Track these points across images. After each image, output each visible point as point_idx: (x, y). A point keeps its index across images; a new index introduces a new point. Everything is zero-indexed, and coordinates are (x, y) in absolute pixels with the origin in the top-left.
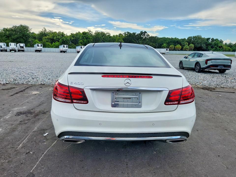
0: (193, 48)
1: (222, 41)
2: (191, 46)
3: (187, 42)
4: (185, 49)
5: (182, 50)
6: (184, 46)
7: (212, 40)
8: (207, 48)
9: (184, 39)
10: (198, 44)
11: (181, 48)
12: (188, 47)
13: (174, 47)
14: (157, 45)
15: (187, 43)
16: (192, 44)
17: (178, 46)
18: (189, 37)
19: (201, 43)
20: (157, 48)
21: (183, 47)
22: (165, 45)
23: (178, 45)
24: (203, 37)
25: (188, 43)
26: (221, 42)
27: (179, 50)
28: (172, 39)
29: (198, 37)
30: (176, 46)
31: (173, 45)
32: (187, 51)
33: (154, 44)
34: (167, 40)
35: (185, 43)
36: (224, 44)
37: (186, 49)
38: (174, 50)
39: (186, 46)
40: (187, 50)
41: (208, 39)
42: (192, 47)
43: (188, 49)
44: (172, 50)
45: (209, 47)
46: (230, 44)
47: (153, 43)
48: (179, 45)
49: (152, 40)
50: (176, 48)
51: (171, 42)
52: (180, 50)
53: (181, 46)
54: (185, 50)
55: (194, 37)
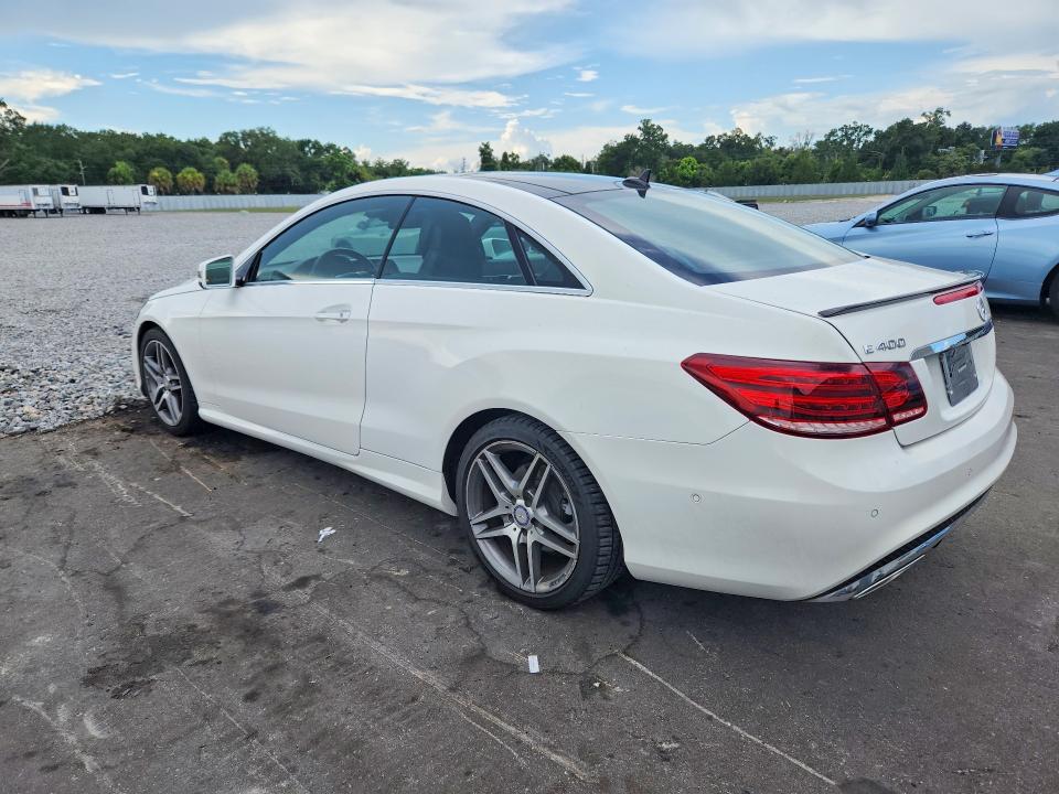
0: (256, 183)
1: (350, 152)
2: (246, 175)
3: (223, 154)
4: (222, 188)
5: (209, 189)
6: (215, 173)
7: (314, 147)
8: (307, 179)
9: (204, 144)
10: (269, 163)
11: (203, 182)
12: (233, 178)
13: (174, 180)
14: (79, 170)
15: (222, 159)
16: (245, 165)
17: (188, 173)
18: (227, 135)
19: (279, 159)
20: (87, 185)
21: (214, 180)
22: (121, 166)
23: (188, 169)
24: (281, 135)
25: (227, 159)
26: (350, 155)
27: (197, 193)
28: (148, 138)
29: (263, 134)
30: (180, 175)
31: (163, 170)
32: (233, 193)
33: (61, 164)
34: (129, 146)
35: (217, 160)
36: (361, 164)
37: (228, 188)
38: (177, 189)
39: (225, 175)
40: (235, 189)
41: (303, 144)
42: (250, 179)
43: (234, 185)
44: (167, 194)
45: (316, 178)
46: (380, 164)
47: (57, 156)
48: (192, 169)
49: (48, 146)
50: (180, 182)
51: (149, 154)
52: (200, 189)
53: (200, 175)
54: (226, 192)
55: (247, 135)
